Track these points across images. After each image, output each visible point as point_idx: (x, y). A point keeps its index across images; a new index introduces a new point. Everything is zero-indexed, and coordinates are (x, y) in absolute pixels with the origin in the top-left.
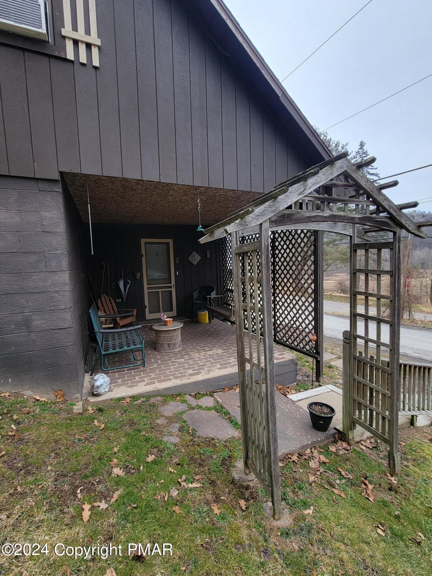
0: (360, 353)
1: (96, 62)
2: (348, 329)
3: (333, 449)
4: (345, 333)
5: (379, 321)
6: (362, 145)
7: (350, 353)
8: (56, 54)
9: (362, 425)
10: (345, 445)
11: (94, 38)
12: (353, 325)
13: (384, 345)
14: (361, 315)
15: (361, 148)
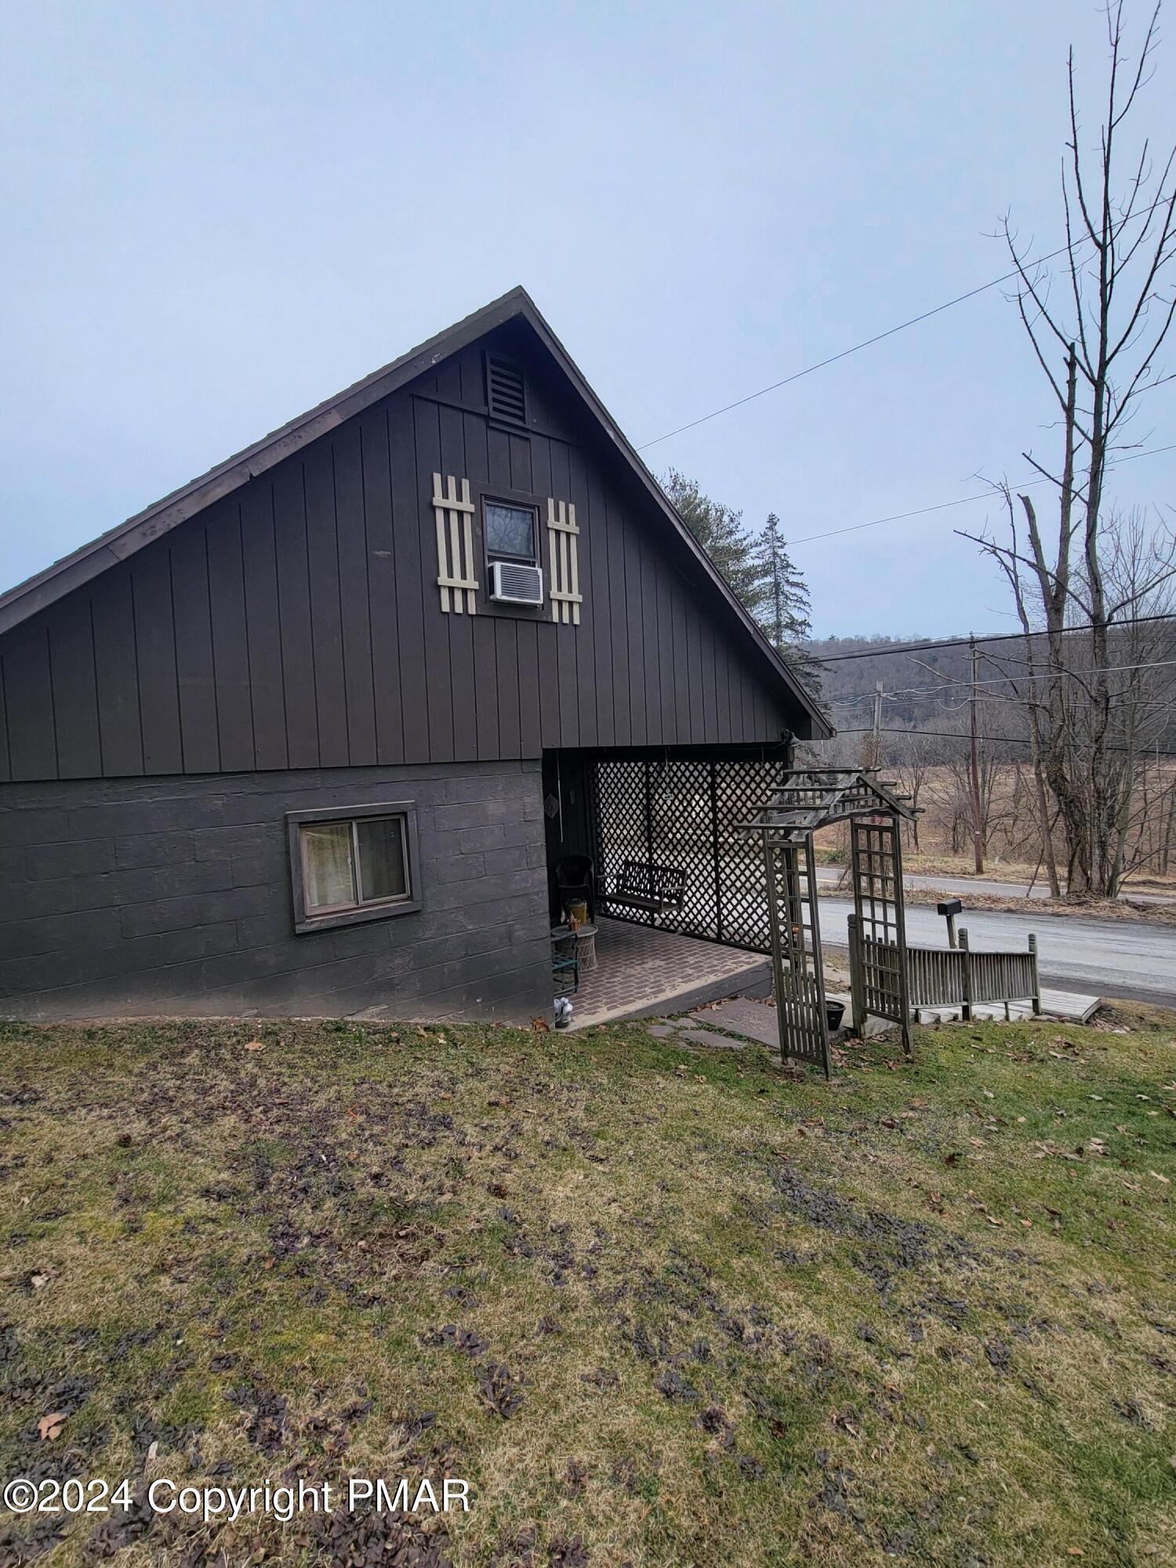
0: (868, 936)
1: (577, 621)
2: (853, 912)
3: (848, 1044)
4: (850, 917)
5: (885, 902)
6: (772, 521)
7: (857, 938)
8: (544, 619)
9: (875, 1013)
10: (858, 1041)
11: (576, 596)
12: (859, 908)
13: (892, 925)
14: (866, 897)
15: (771, 528)
